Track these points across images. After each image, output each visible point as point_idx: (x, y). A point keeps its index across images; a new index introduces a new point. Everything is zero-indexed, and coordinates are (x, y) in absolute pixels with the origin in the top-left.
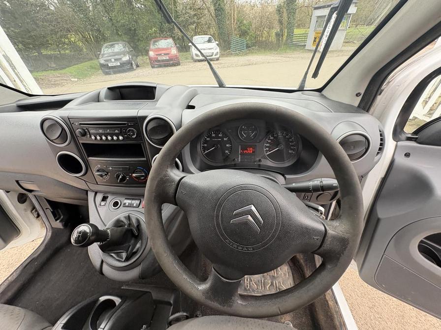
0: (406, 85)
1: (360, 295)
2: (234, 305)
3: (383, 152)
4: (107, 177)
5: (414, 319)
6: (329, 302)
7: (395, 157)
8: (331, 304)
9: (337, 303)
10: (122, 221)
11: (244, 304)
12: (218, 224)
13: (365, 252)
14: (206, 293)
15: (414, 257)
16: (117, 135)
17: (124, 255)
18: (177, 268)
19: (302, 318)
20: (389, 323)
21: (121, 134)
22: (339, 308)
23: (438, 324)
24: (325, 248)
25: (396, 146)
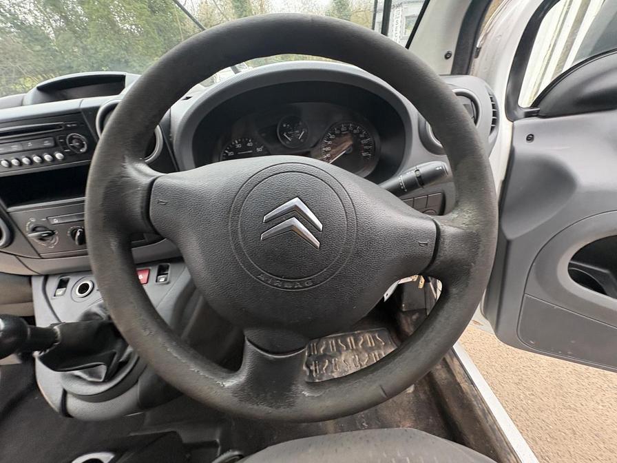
0: (510, 31)
1: (499, 370)
2: (298, 401)
3: (498, 126)
4: (55, 240)
5: (575, 386)
6: (462, 385)
7: (514, 144)
8: (465, 386)
9: (472, 383)
10: (96, 314)
11: (316, 396)
12: (238, 248)
13: (498, 297)
14: (239, 391)
15: (565, 287)
16: (50, 151)
17: (103, 370)
18: (175, 355)
19: (428, 418)
20: (545, 399)
21: (56, 147)
22: (477, 390)
23: (606, 386)
24: (441, 258)
25: (513, 128)
